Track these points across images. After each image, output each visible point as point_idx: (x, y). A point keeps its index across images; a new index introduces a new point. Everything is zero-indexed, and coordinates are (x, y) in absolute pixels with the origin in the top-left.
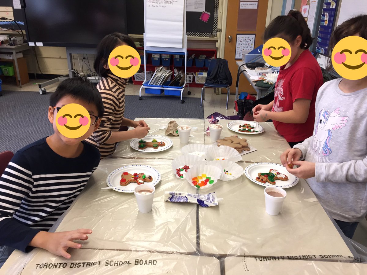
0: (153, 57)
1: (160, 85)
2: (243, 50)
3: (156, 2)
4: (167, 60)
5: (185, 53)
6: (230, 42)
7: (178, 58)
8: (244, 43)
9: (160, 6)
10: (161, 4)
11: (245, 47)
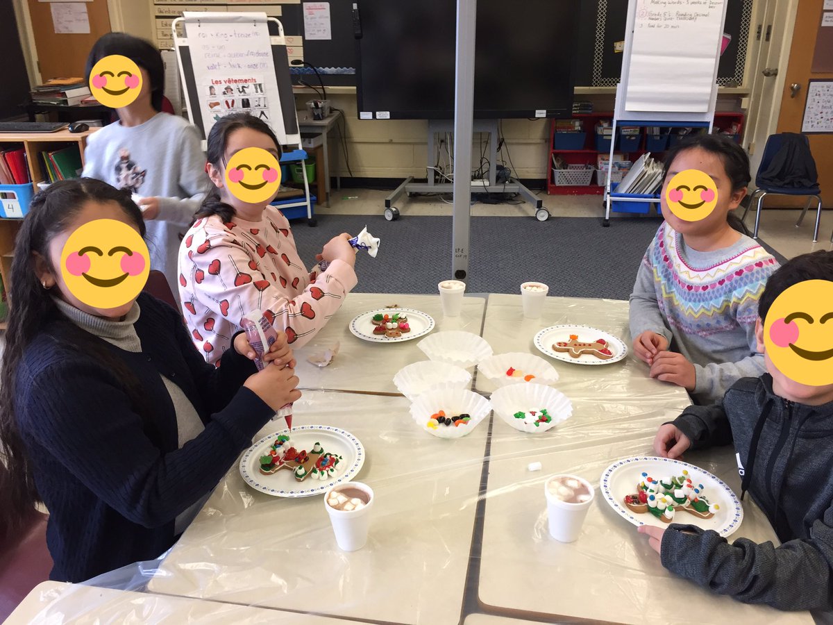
0: (599, 133)
1: (650, 193)
2: (821, 113)
3: (657, 17)
4: (633, 138)
5: (708, 123)
6: (792, 97)
7: (658, 134)
8: (824, 98)
9: (667, 26)
10: (668, 22)
11: (825, 107)
